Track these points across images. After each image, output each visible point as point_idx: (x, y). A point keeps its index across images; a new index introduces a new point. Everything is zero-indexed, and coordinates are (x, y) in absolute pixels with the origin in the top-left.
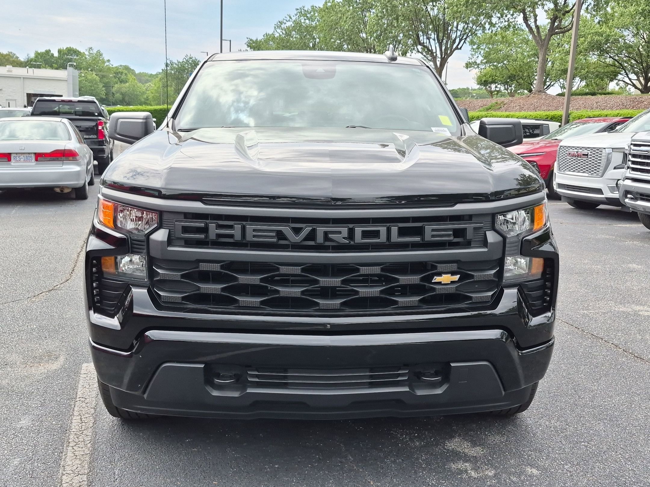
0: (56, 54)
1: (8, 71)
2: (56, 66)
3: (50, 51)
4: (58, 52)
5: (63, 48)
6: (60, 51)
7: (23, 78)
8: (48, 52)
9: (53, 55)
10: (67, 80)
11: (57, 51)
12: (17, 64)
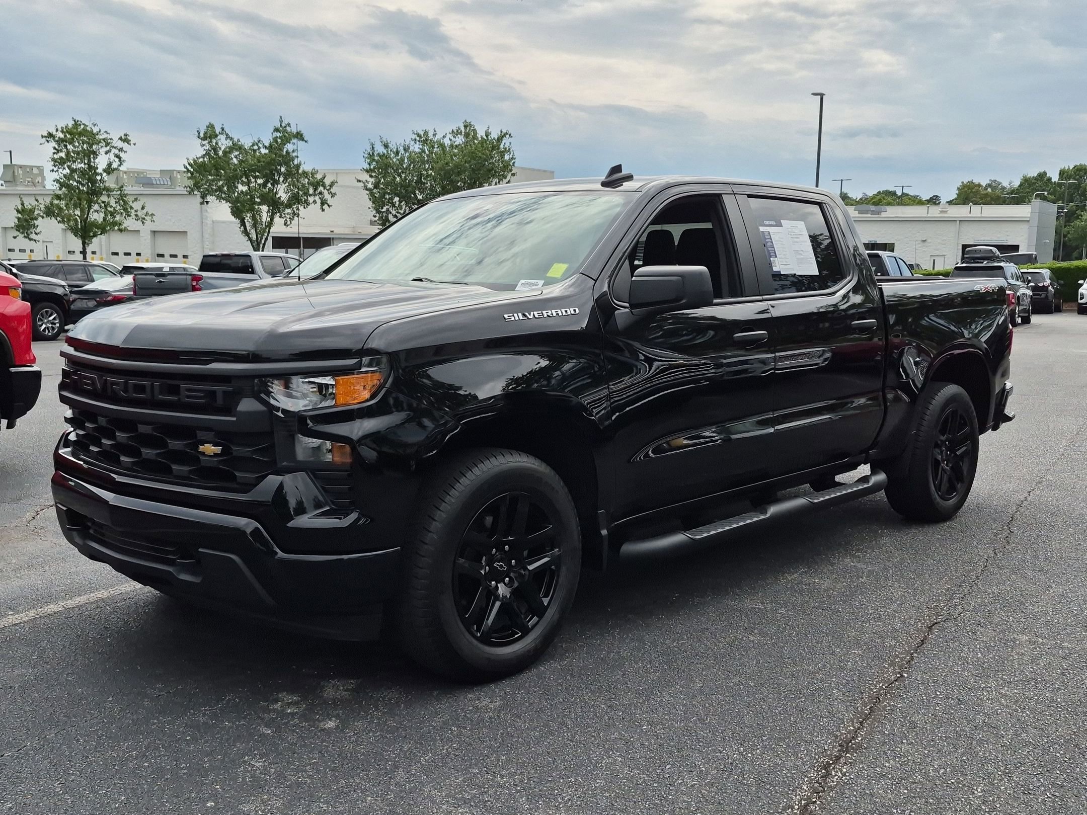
0: (1055, 178)
1: (942, 212)
2: (1053, 197)
3: (1045, 173)
4: (1060, 174)
5: (1069, 166)
6: (1062, 173)
7: (960, 221)
8: (1042, 175)
9: (1050, 179)
10: (1028, 221)
11: (1058, 172)
12: (992, 198)
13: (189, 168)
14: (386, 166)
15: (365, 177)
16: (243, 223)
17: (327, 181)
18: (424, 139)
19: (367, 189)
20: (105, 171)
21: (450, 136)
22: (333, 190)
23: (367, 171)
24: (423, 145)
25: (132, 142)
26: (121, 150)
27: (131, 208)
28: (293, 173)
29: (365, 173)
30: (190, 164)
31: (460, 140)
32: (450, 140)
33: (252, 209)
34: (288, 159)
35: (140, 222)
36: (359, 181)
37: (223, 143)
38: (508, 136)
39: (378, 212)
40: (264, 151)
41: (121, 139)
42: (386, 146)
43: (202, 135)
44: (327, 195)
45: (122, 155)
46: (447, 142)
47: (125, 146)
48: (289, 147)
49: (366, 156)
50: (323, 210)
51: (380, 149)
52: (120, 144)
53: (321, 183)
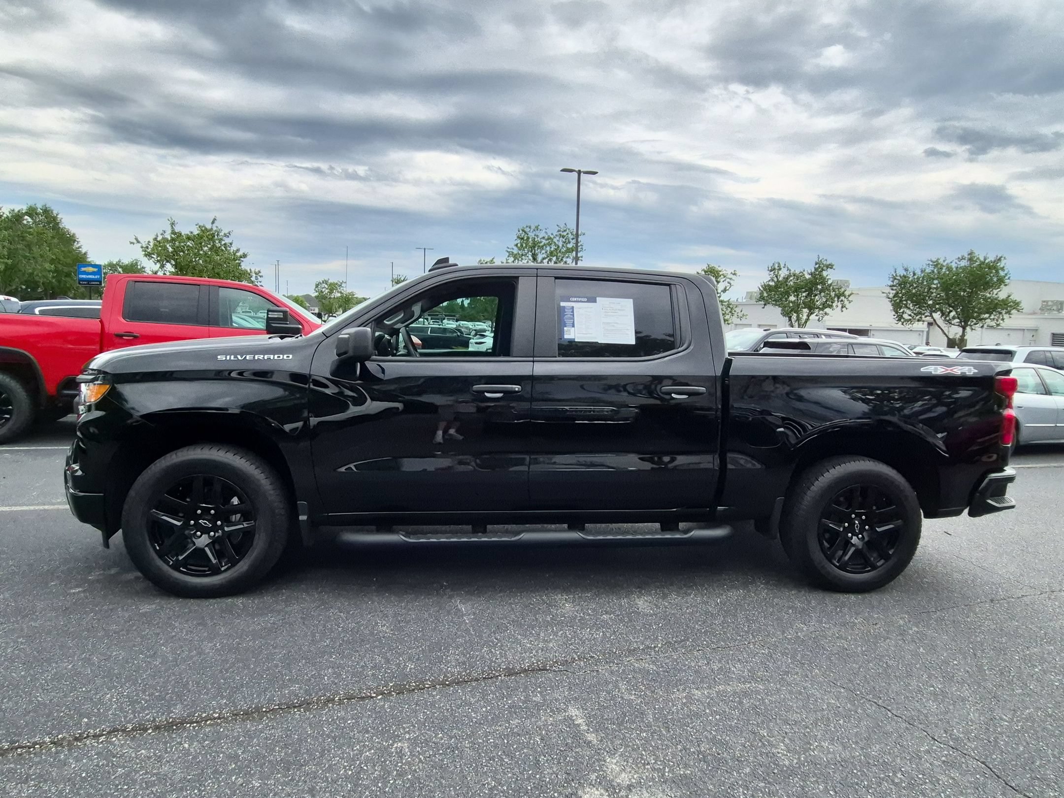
13: (761, 288)
14: (905, 283)
15: (888, 290)
16: (790, 320)
17: (847, 293)
18: (936, 264)
19: (889, 298)
20: (722, 291)
21: (957, 261)
22: (850, 299)
23: (890, 286)
24: (934, 268)
25: (738, 275)
26: (730, 279)
27: (735, 311)
28: (826, 288)
29: (889, 288)
30: (762, 286)
31: (964, 263)
32: (956, 263)
33: (797, 312)
34: (823, 281)
35: (739, 319)
36: (883, 293)
37: (783, 273)
38: (1003, 259)
39: (897, 312)
40: (808, 277)
41: (732, 273)
42: (906, 270)
43: (770, 268)
44: (846, 302)
45: (732, 282)
46: (954, 265)
47: (733, 277)
48: (825, 273)
49: (891, 276)
50: (842, 311)
51: (901, 272)
52: (731, 276)
53: (843, 294)
